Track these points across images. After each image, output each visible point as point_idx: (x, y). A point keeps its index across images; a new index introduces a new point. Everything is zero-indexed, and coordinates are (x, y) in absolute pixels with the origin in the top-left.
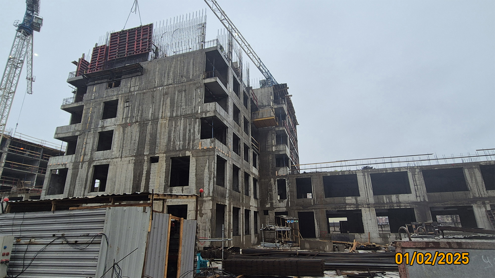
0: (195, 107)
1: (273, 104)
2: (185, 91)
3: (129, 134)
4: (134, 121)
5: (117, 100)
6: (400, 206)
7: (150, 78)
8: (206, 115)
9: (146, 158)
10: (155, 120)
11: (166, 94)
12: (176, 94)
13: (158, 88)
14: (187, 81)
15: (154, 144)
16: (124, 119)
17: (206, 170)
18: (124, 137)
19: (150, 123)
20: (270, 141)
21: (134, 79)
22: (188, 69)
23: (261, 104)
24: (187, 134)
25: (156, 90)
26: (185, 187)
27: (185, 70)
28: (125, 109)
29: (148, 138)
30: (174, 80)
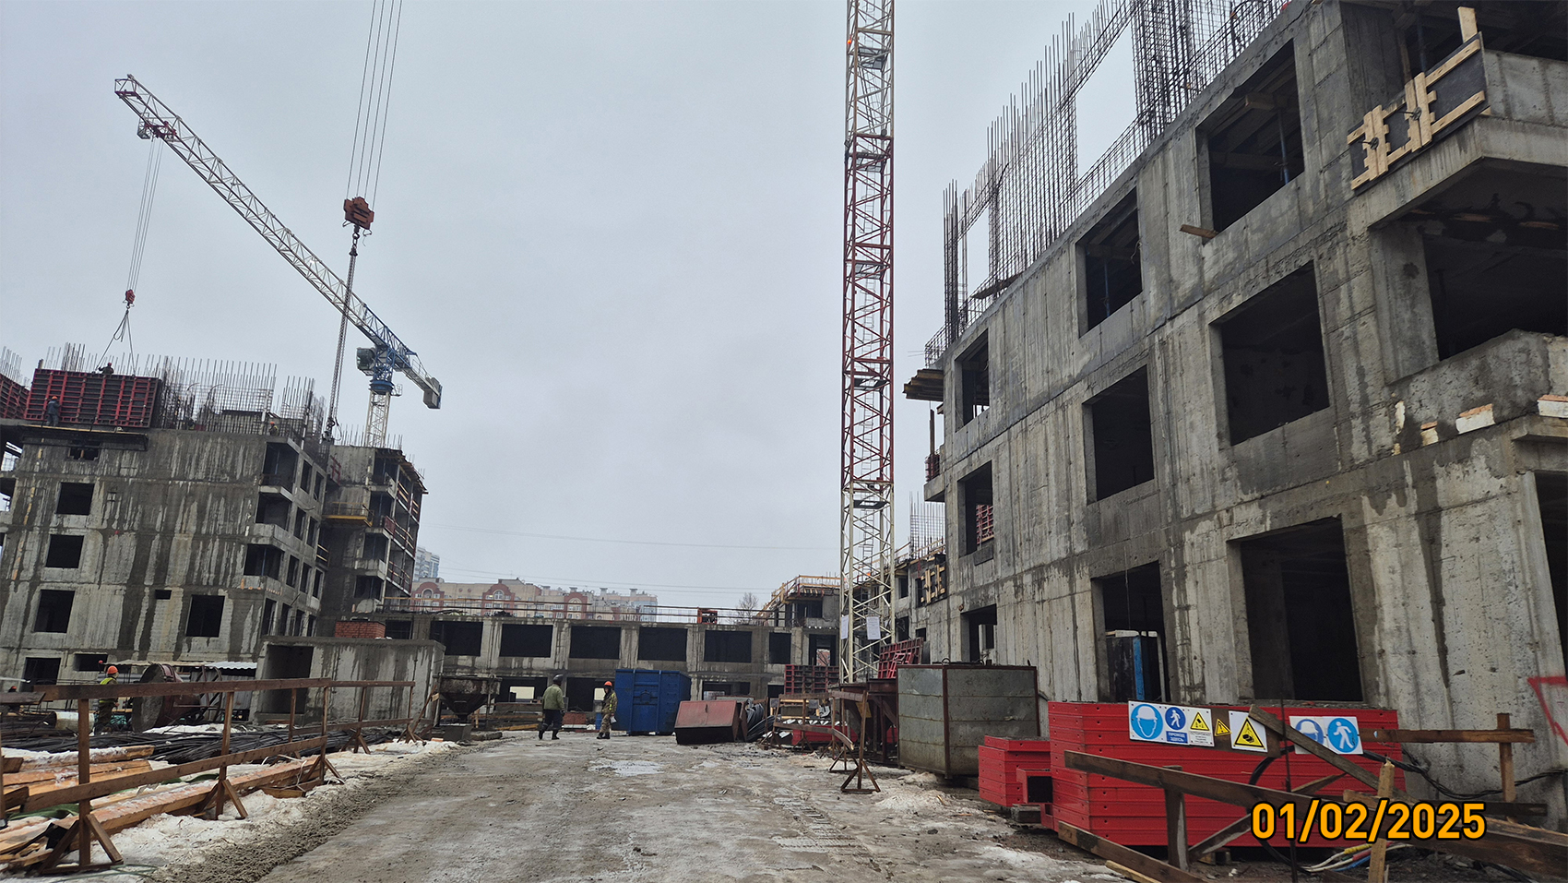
0: (240, 526)
1: (371, 483)
2: (226, 497)
3: (115, 548)
4: (126, 528)
5: (91, 486)
7: (162, 460)
8: (257, 541)
9: (147, 590)
10: (168, 533)
11: (192, 494)
12: (210, 498)
13: (177, 482)
14: (230, 482)
15: (162, 569)
16: (105, 521)
17: (249, 619)
18: (105, 551)
19: (158, 537)
20: (352, 550)
21: (128, 455)
22: (233, 462)
23: (347, 479)
24: (223, 565)
25: (171, 485)
26: (211, 639)
27: (229, 462)
28: (109, 505)
29: (152, 560)
30: (207, 475)
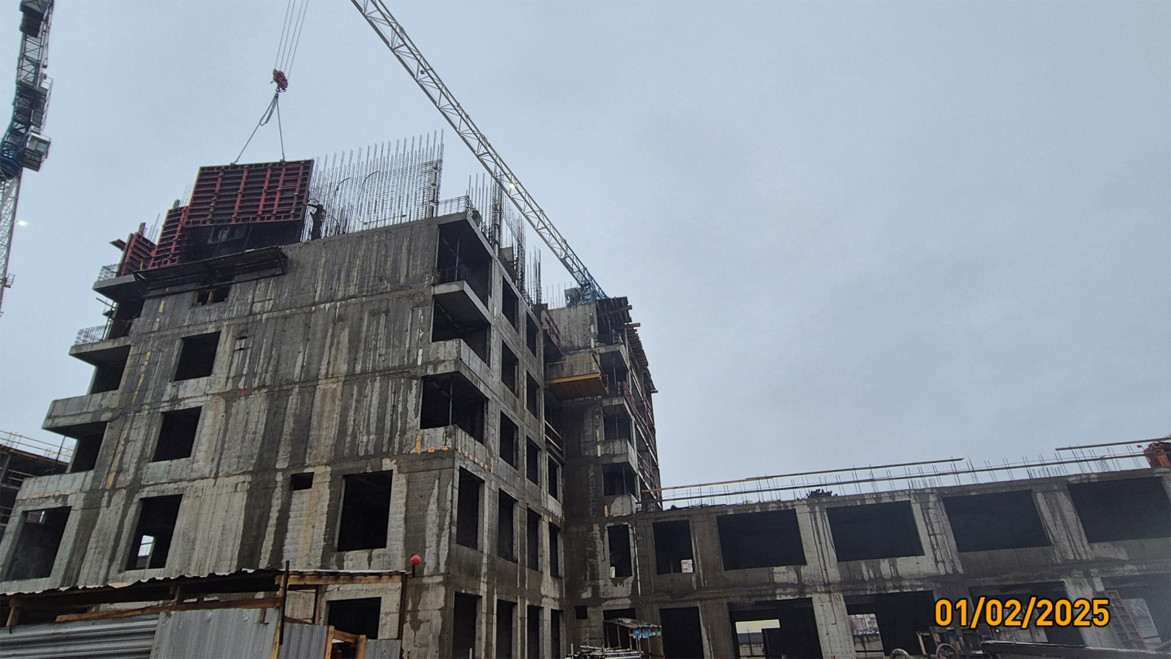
0: (409, 351)
1: (597, 344)
2: (387, 312)
3: (240, 417)
4: (255, 385)
5: (218, 334)
6: (901, 587)
7: (304, 282)
8: (435, 369)
9: (279, 477)
10: (309, 383)
11: (341, 318)
12: (366, 319)
13: (322, 306)
14: (392, 291)
15: (302, 439)
16: (230, 380)
17: (433, 507)
18: (227, 424)
19: (296, 390)
20: (589, 433)
21: (263, 284)
22: (395, 261)
23: (569, 345)
24: (388, 417)
25: (315, 310)
26: (376, 552)
28: (236, 355)
29: (288, 426)
30: (361, 286)
